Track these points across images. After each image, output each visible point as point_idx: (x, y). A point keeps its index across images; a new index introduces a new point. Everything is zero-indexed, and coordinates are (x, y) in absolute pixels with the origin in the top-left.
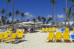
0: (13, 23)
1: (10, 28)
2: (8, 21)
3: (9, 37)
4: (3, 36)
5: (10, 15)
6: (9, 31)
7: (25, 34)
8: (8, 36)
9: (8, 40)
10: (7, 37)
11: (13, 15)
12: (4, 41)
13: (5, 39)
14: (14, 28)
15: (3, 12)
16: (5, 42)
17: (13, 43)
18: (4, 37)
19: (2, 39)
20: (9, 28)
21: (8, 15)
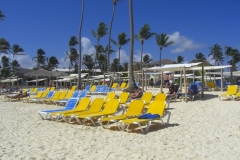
0: (132, 66)
1: (124, 84)
2: (116, 61)
3: (121, 113)
4: (103, 108)
5: (123, 41)
6: (119, 93)
7: (172, 105)
8: (119, 110)
9: (118, 121)
10: (114, 110)
11: (133, 43)
12: (105, 123)
13: (107, 116)
14: (135, 85)
15: (102, 32)
16: (110, 126)
17: (133, 132)
18: (105, 112)
19: (100, 116)
20: (120, 83)
21: (117, 41)
